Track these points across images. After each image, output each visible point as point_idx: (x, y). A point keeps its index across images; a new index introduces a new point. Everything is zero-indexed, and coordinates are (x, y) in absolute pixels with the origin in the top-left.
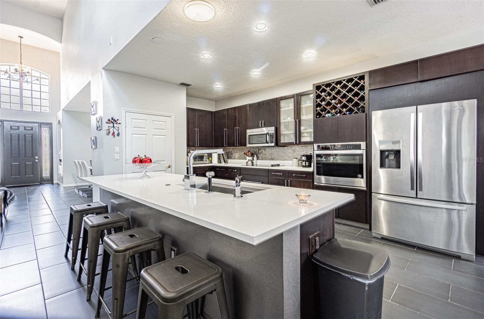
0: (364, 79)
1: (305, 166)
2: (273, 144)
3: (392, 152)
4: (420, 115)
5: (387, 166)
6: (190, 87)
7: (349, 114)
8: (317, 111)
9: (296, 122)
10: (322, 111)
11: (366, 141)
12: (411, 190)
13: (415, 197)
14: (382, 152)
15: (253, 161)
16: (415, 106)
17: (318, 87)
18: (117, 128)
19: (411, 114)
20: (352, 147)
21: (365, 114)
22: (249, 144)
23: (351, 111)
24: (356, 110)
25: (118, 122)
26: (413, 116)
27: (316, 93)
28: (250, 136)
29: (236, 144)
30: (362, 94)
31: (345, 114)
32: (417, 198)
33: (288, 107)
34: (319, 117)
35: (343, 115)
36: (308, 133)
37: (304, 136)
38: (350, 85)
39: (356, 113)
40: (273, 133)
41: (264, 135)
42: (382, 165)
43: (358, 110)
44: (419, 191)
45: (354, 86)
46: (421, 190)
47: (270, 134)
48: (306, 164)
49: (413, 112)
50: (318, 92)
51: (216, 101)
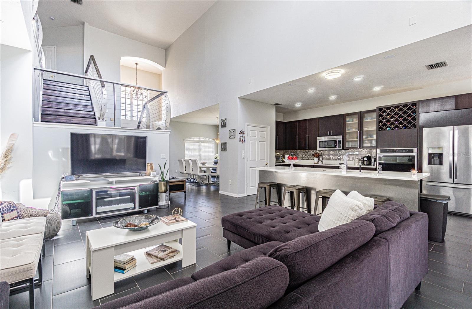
0: (416, 106)
1: (367, 165)
2: (341, 148)
3: (436, 155)
4: (456, 132)
5: (433, 163)
6: (278, 106)
7: (404, 129)
8: (379, 125)
9: (360, 132)
10: (383, 125)
11: (417, 147)
12: (450, 178)
13: (452, 182)
14: (430, 155)
15: (322, 161)
16: (453, 127)
17: (380, 109)
18: (244, 137)
19: (451, 131)
20: (407, 151)
21: (416, 129)
22: (319, 148)
23: (406, 127)
24: (410, 126)
25: (244, 133)
26: (452, 132)
27: (379, 113)
28: (320, 142)
29: (307, 148)
30: (414, 115)
31: (401, 129)
32: (453, 183)
33: (353, 121)
34: (381, 130)
35: (400, 129)
36: (368, 140)
37: (366, 143)
38: (405, 109)
39: (410, 128)
40: (341, 140)
41: (333, 142)
42: (430, 163)
43: (411, 126)
44: (455, 179)
45: (408, 109)
46: (456, 178)
47: (338, 140)
48: (367, 163)
49: (452, 130)
50: (381, 113)
51: (284, 114)
